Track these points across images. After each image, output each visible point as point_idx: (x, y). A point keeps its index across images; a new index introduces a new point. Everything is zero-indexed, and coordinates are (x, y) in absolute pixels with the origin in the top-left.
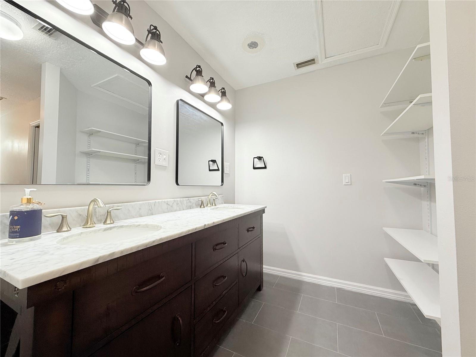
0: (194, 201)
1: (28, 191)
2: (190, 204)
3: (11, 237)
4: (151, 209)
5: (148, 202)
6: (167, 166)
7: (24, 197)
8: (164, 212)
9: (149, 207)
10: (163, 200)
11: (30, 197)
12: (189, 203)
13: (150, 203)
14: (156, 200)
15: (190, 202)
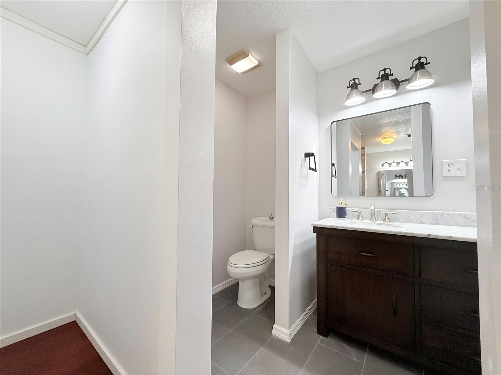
5: (432, 212)
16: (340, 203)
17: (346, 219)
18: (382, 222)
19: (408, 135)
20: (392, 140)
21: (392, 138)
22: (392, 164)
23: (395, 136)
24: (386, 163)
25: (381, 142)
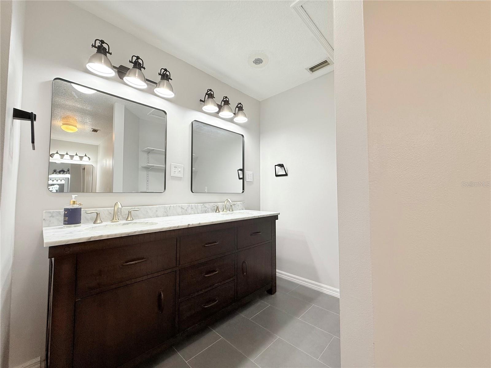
0: (209, 206)
1: (74, 196)
2: (205, 209)
3: (65, 224)
4: (166, 211)
5: (164, 206)
6: (182, 177)
7: (72, 200)
8: (179, 215)
9: (165, 210)
10: (178, 205)
11: (75, 200)
12: (204, 207)
13: (166, 206)
14: (171, 204)
15: (206, 207)
16: (72, 203)
17: (80, 226)
18: (125, 222)
19: (92, 130)
20: (76, 130)
21: (76, 127)
22: (65, 156)
23: (79, 126)
24: (57, 153)
25: (61, 127)
